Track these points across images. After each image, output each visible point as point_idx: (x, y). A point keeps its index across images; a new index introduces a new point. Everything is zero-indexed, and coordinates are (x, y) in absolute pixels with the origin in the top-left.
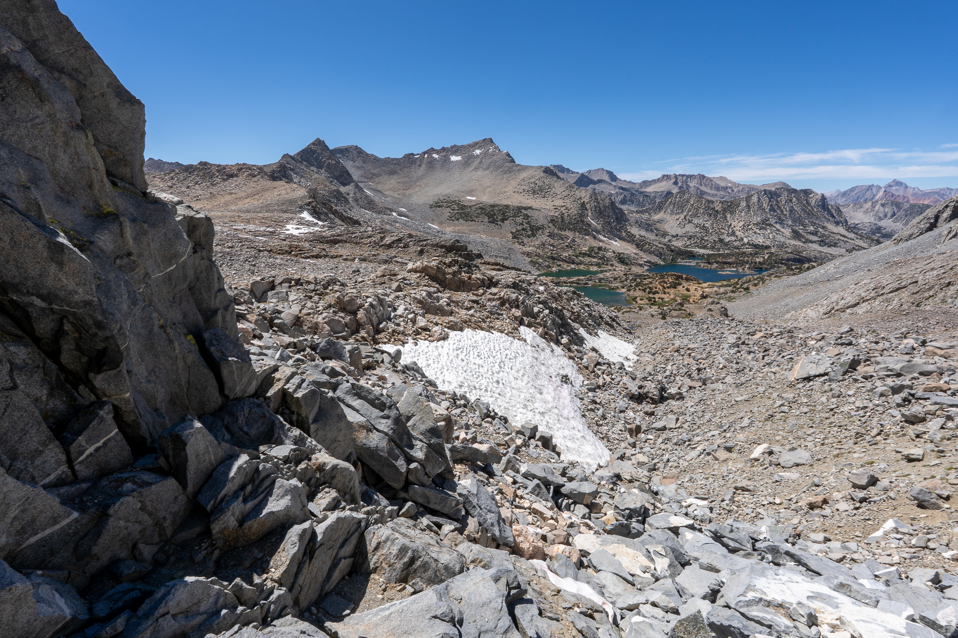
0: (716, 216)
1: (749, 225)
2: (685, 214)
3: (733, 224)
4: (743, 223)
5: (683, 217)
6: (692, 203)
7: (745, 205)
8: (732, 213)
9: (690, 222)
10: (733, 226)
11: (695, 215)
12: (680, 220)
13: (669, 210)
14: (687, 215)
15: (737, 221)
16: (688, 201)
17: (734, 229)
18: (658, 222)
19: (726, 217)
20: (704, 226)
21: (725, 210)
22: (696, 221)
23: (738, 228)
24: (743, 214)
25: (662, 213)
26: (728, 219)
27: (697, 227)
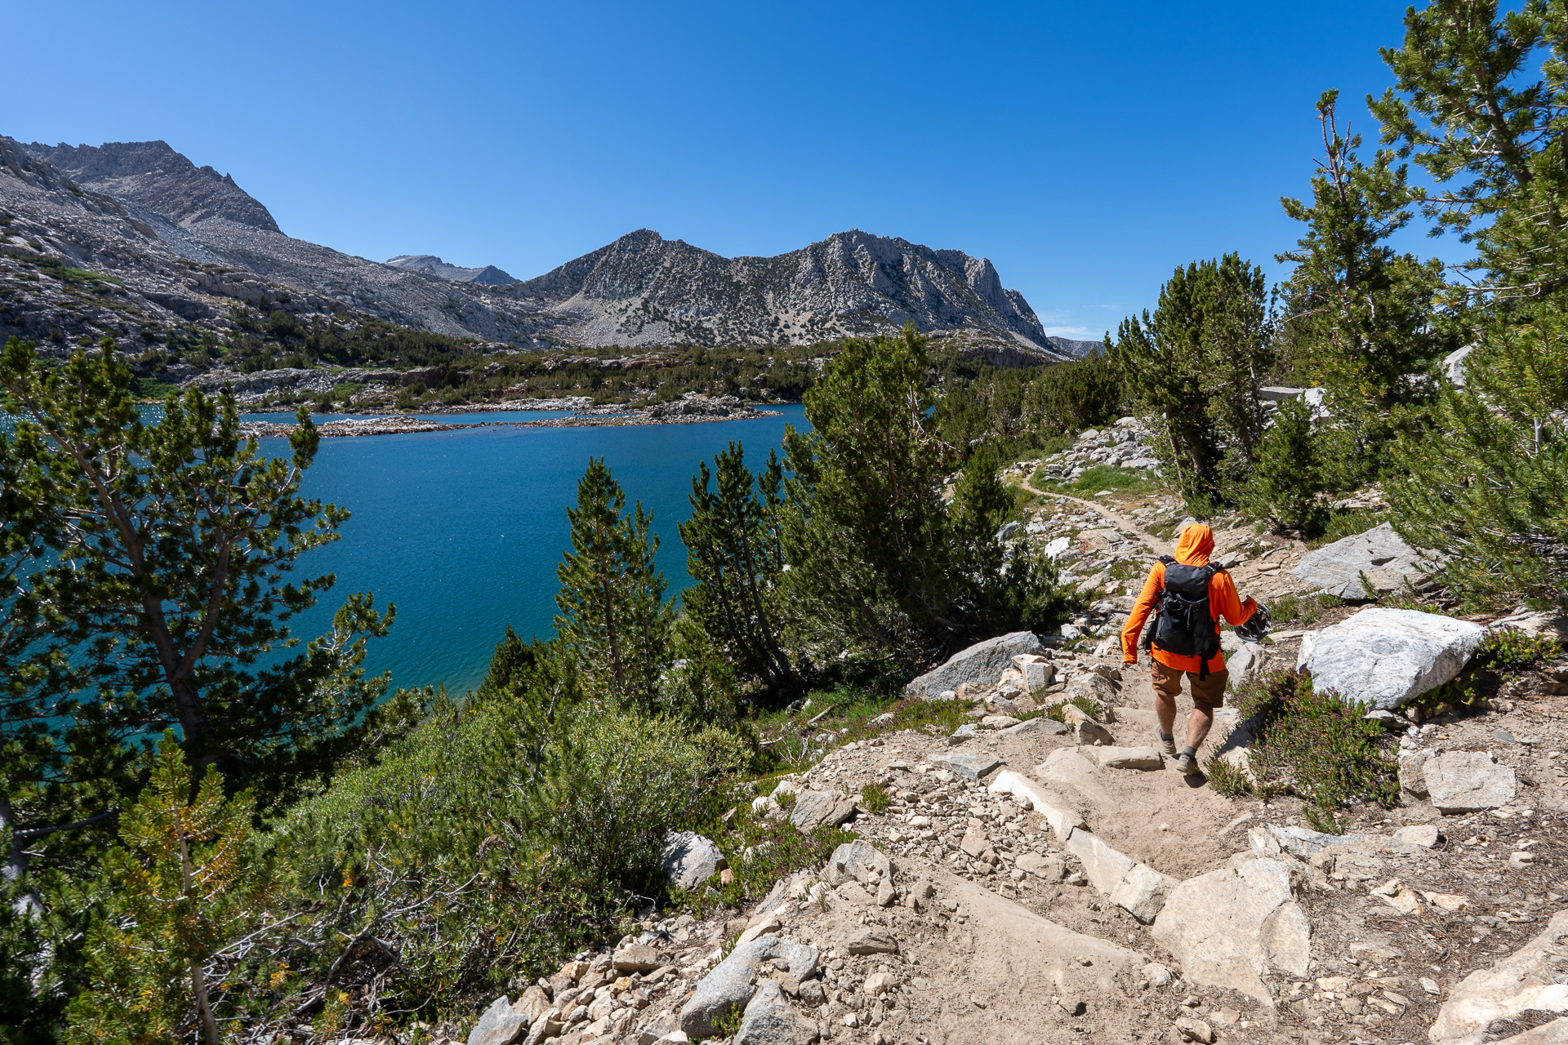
0: (733, 300)
1: (824, 321)
2: (645, 295)
3: (783, 318)
4: (809, 315)
5: (637, 302)
6: (667, 264)
7: (810, 266)
8: (780, 289)
9: (659, 317)
10: (782, 324)
11: (676, 297)
12: (630, 312)
13: (599, 287)
14: (652, 298)
15: (792, 312)
16: (656, 261)
17: (787, 332)
18: (560, 320)
19: (761, 302)
20: (699, 327)
21: (759, 284)
22: (675, 313)
23: (797, 330)
24: (808, 292)
25: (579, 295)
26: (770, 306)
27: (678, 329)
